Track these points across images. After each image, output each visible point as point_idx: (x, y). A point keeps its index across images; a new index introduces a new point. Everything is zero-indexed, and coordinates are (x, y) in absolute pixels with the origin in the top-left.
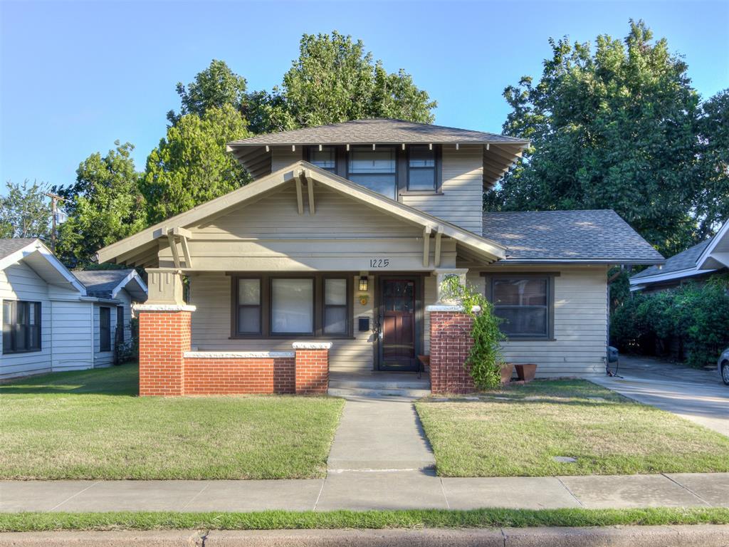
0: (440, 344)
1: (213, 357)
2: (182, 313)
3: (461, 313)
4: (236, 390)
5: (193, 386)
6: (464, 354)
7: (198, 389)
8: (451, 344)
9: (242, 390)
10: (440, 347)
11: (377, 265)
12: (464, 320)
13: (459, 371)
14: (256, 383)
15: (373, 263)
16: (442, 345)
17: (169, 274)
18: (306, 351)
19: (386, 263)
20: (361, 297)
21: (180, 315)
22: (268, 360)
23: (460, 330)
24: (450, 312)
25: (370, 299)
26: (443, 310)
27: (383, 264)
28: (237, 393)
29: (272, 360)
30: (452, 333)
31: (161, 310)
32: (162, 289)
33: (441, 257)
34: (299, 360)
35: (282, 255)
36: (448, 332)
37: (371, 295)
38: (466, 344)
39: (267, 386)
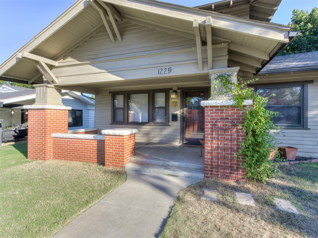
0: (212, 134)
2: (46, 110)
3: (233, 107)
4: (77, 158)
6: (235, 145)
8: (223, 135)
9: (80, 159)
10: (212, 138)
11: (163, 72)
12: (235, 113)
13: (231, 160)
14: (87, 155)
15: (160, 71)
16: (214, 136)
18: (111, 137)
19: (170, 70)
20: (173, 102)
21: (45, 112)
22: (94, 141)
23: (231, 122)
24: (221, 106)
25: (178, 103)
26: (214, 105)
27: (167, 71)
28: (77, 161)
29: (96, 141)
30: (223, 125)
31: (35, 108)
33: (213, 61)
34: (107, 143)
36: (219, 124)
37: (178, 101)
38: (238, 136)
39: (93, 158)
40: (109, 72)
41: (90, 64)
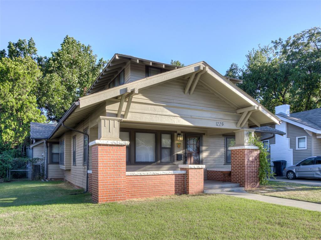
1: (142, 174)
5: (130, 194)
6: (256, 170)
7: (132, 195)
8: (252, 165)
11: (219, 125)
12: (256, 153)
13: (254, 177)
15: (217, 124)
17: (115, 121)
18: (194, 169)
19: (223, 124)
20: (178, 144)
22: (172, 176)
24: (251, 149)
25: (182, 145)
27: (221, 125)
29: (174, 176)
30: (252, 160)
31: (114, 144)
32: (111, 131)
34: (190, 175)
35: (177, 115)
37: (182, 143)
38: (257, 165)
40: (181, 117)
41: (164, 106)
